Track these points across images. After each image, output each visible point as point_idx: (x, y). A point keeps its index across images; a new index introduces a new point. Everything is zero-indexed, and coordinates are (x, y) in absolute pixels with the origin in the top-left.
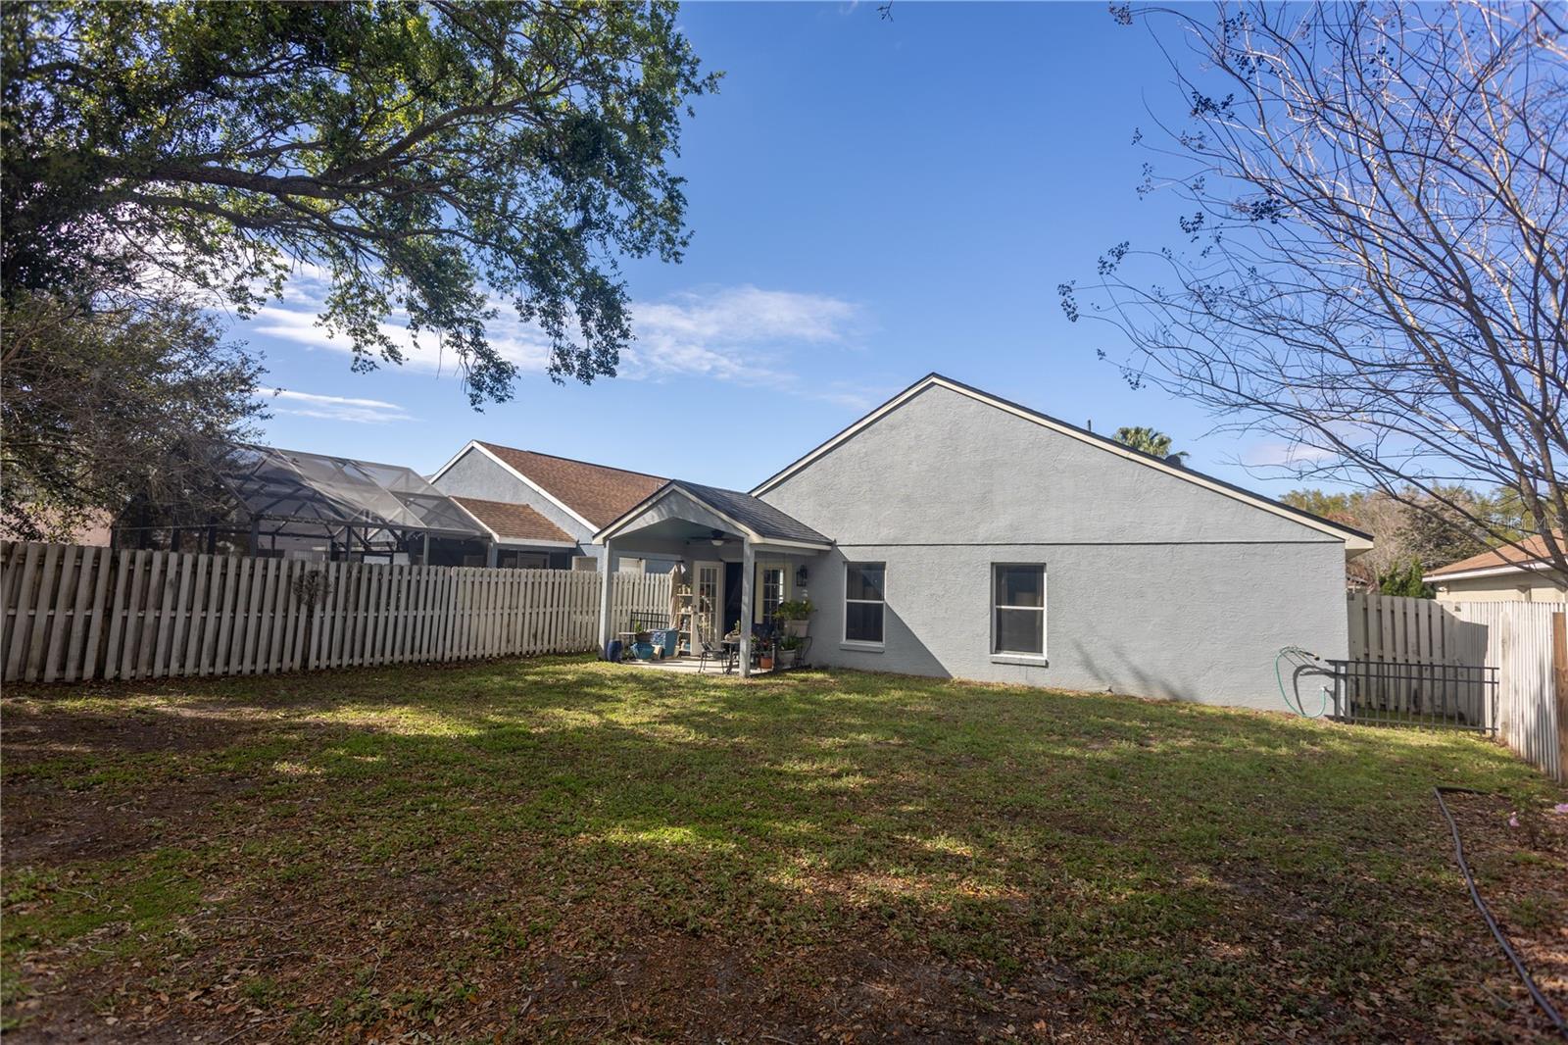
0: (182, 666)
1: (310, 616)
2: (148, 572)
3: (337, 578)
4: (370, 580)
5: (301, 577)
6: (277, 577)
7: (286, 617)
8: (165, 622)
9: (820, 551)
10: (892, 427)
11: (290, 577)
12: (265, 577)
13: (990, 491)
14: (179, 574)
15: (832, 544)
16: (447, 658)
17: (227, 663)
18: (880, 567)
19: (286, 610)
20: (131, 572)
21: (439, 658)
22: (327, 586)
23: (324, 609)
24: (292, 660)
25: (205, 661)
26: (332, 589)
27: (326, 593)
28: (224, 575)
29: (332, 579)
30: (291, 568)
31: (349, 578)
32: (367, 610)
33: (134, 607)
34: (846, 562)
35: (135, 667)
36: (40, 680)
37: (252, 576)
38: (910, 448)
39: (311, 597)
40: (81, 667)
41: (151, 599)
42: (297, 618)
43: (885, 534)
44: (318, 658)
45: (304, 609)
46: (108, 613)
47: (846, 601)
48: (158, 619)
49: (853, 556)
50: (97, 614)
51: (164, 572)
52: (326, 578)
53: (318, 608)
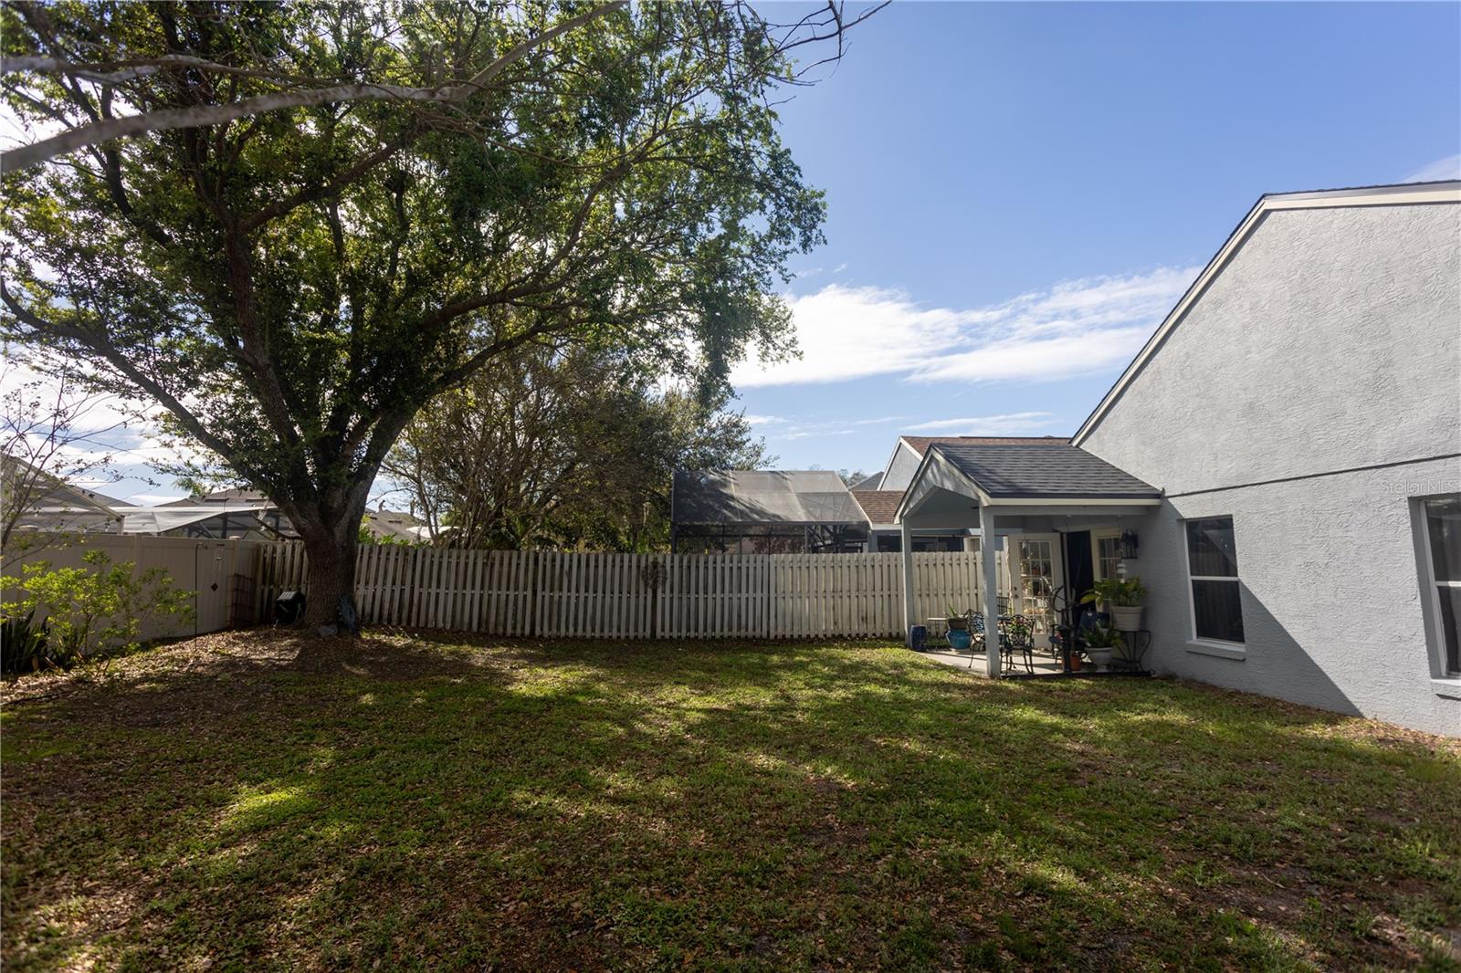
0: (576, 630)
1: (655, 597)
2: (553, 566)
3: (672, 567)
4: (697, 567)
5: (646, 567)
6: (630, 567)
7: (638, 597)
8: (564, 600)
9: (1148, 507)
10: (1218, 304)
11: (638, 567)
12: (622, 567)
13: (1389, 364)
14: (570, 567)
15: (1160, 495)
16: (772, 636)
17: (602, 630)
18: (1225, 523)
19: (638, 592)
20: (545, 566)
21: (765, 635)
22: (665, 573)
23: (664, 592)
24: (644, 630)
25: (589, 628)
26: (669, 576)
27: (665, 579)
28: (596, 567)
29: (668, 568)
30: (639, 560)
31: (681, 567)
32: (697, 593)
33: (547, 589)
34: (1182, 520)
35: (550, 629)
36: (504, 633)
37: (613, 566)
38: (1245, 327)
39: (655, 582)
40: (523, 628)
41: (557, 584)
42: (645, 598)
43: (1227, 471)
44: (663, 630)
45: (650, 591)
46: (535, 592)
47: (1190, 578)
48: (560, 597)
49: (1189, 509)
50: (529, 593)
51: (562, 566)
52: (664, 567)
53: (659, 591)
